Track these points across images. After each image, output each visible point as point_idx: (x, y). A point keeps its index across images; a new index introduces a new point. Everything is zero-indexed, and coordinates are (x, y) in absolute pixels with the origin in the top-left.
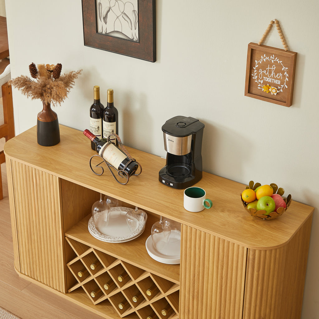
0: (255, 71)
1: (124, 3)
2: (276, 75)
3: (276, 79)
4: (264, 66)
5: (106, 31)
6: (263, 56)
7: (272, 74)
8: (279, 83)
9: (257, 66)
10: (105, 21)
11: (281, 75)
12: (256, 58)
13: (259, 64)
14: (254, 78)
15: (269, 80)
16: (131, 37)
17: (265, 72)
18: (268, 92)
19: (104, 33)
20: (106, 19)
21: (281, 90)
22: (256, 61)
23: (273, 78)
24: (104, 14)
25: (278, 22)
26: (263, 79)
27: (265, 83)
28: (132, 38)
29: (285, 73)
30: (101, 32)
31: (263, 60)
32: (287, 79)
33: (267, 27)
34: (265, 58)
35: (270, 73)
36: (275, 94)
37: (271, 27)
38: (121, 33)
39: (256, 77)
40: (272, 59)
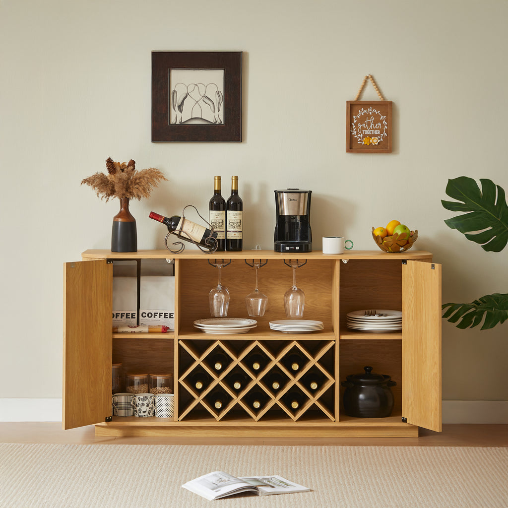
0: (354, 127)
1: (206, 85)
2: (375, 126)
3: (376, 129)
4: (362, 120)
5: (180, 121)
6: (361, 111)
7: (371, 126)
8: (379, 133)
9: (355, 122)
10: (180, 109)
11: (380, 124)
12: (354, 114)
13: (357, 119)
14: (353, 134)
15: (368, 132)
16: (212, 121)
17: (364, 125)
18: (368, 144)
19: (178, 123)
20: (181, 107)
21: (382, 140)
22: (354, 117)
23: (373, 129)
24: (179, 102)
25: (372, 77)
26: (362, 132)
27: (365, 136)
28: (215, 121)
29: (384, 121)
30: (174, 123)
31: (361, 114)
32: (386, 127)
33: (362, 83)
34: (363, 111)
35: (369, 125)
36: (377, 144)
37: (366, 82)
38: (201, 119)
39: (355, 132)
40: (370, 111)
